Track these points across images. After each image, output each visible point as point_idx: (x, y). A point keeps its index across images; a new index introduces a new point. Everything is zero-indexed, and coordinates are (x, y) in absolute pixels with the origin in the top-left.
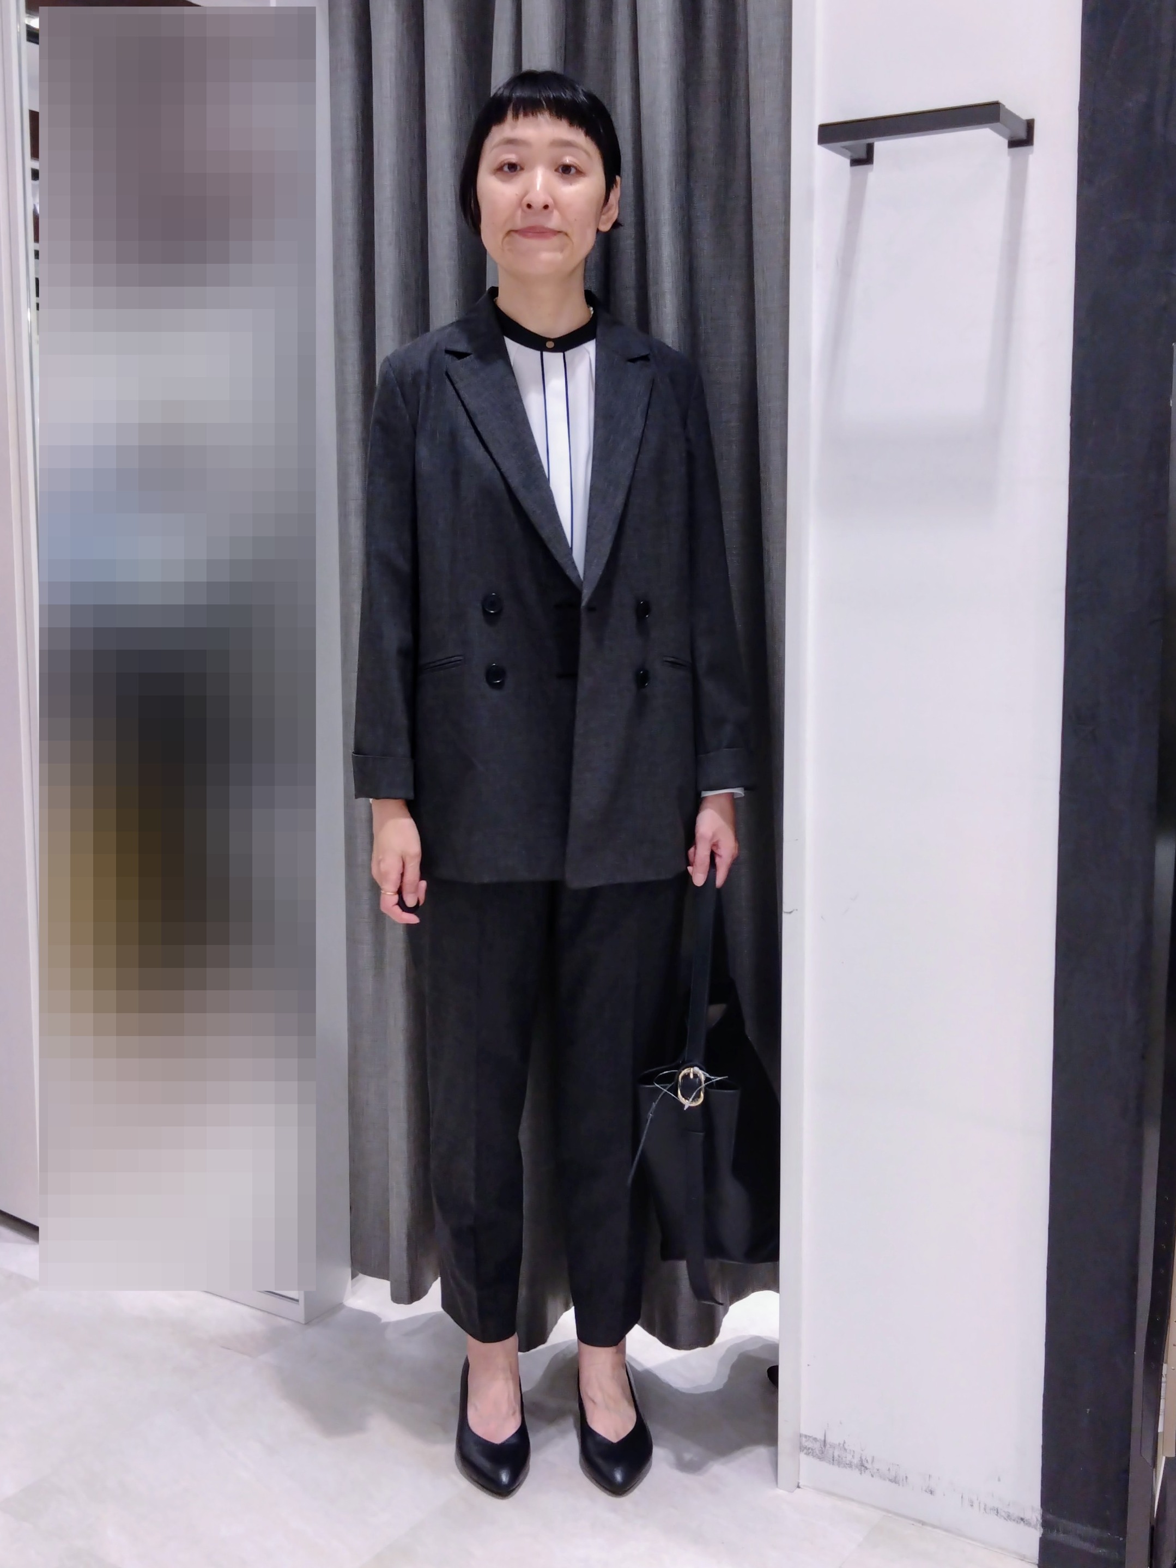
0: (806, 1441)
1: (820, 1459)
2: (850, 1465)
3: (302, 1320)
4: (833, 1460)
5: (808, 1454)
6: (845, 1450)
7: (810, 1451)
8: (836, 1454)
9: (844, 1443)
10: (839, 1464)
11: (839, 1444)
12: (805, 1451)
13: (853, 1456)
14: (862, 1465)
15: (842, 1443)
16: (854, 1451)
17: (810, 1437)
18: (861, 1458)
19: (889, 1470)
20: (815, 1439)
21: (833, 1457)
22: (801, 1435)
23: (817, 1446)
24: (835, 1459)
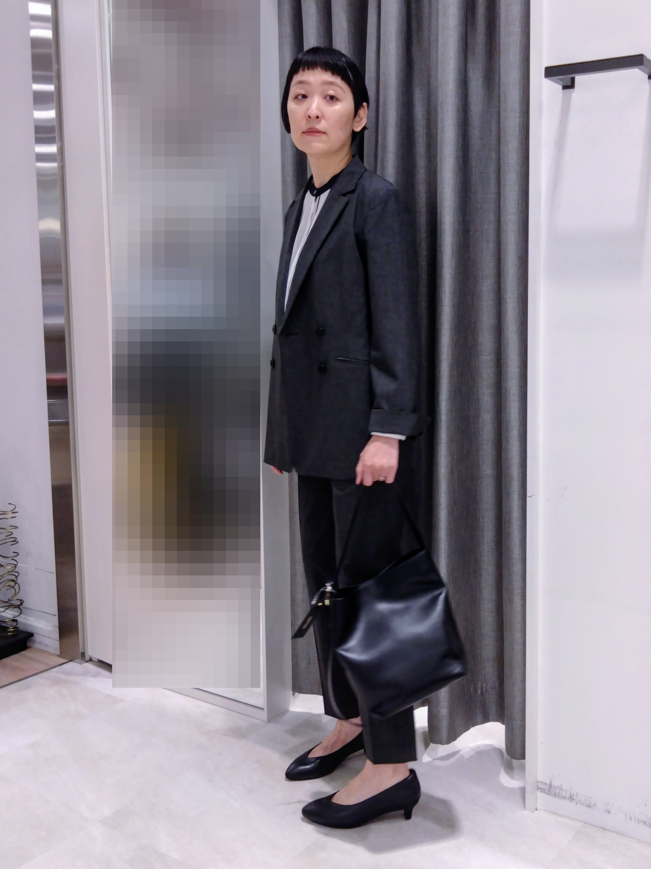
0: (541, 785)
1: (549, 794)
2: (564, 798)
3: (266, 720)
4: (555, 795)
5: (541, 792)
6: (562, 789)
7: (543, 790)
8: (557, 792)
9: (561, 785)
10: (559, 797)
11: (559, 786)
12: (540, 790)
13: (566, 793)
14: (571, 798)
15: (560, 785)
16: (567, 790)
17: (542, 782)
18: (570, 793)
19: (586, 800)
20: (545, 784)
21: (555, 793)
22: (538, 782)
23: (546, 787)
24: (556, 794)
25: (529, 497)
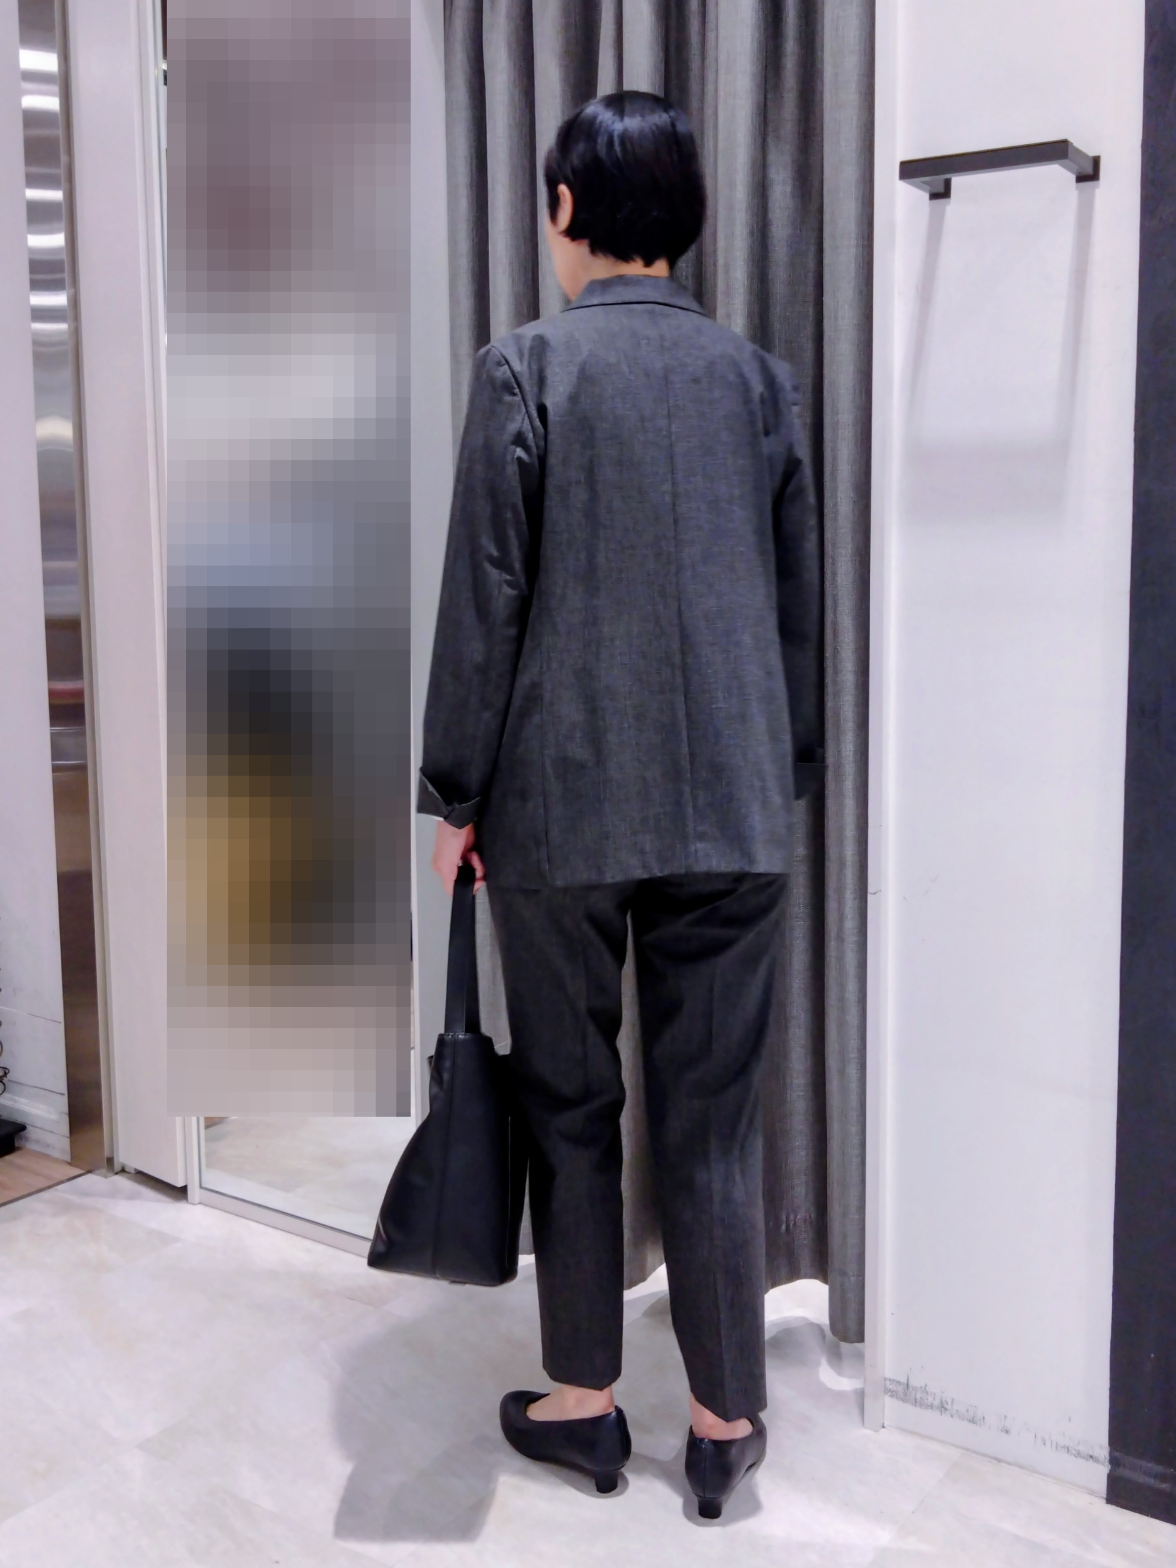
0: (890, 1384)
1: (904, 1401)
2: (931, 1407)
4: (916, 1402)
5: (892, 1396)
6: (927, 1392)
7: (894, 1393)
8: (918, 1396)
9: (926, 1386)
10: (921, 1405)
11: (921, 1387)
12: (889, 1393)
13: (934, 1399)
14: (943, 1407)
15: (924, 1385)
16: (935, 1394)
17: (893, 1380)
18: (941, 1400)
19: (968, 1411)
20: (899, 1382)
21: (916, 1399)
22: (885, 1379)
23: (900, 1389)
24: (917, 1401)
25: (872, 894)
